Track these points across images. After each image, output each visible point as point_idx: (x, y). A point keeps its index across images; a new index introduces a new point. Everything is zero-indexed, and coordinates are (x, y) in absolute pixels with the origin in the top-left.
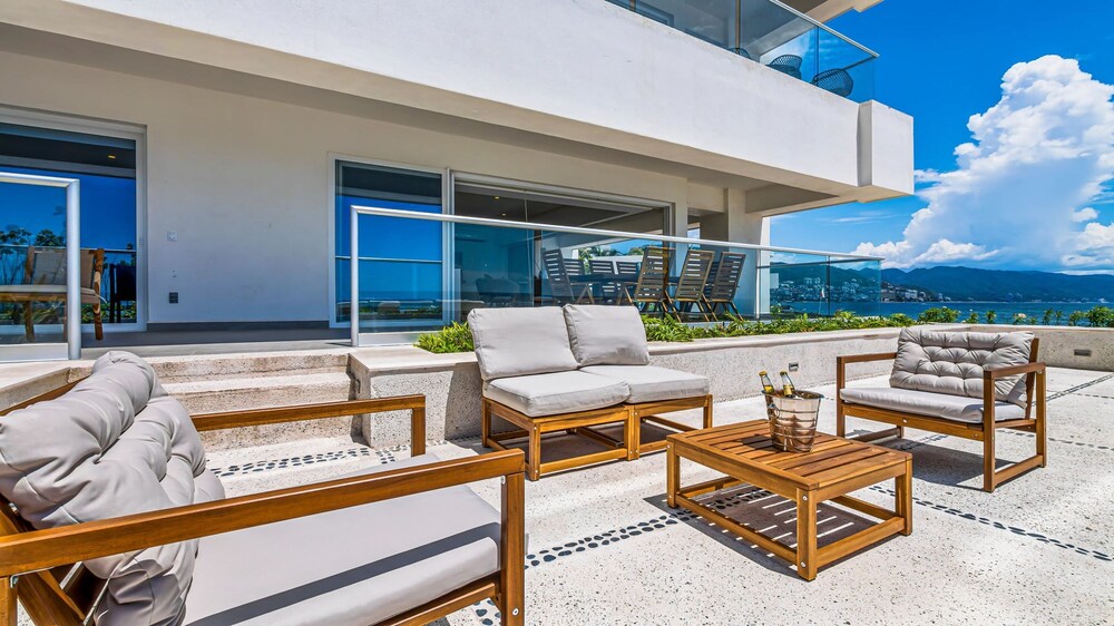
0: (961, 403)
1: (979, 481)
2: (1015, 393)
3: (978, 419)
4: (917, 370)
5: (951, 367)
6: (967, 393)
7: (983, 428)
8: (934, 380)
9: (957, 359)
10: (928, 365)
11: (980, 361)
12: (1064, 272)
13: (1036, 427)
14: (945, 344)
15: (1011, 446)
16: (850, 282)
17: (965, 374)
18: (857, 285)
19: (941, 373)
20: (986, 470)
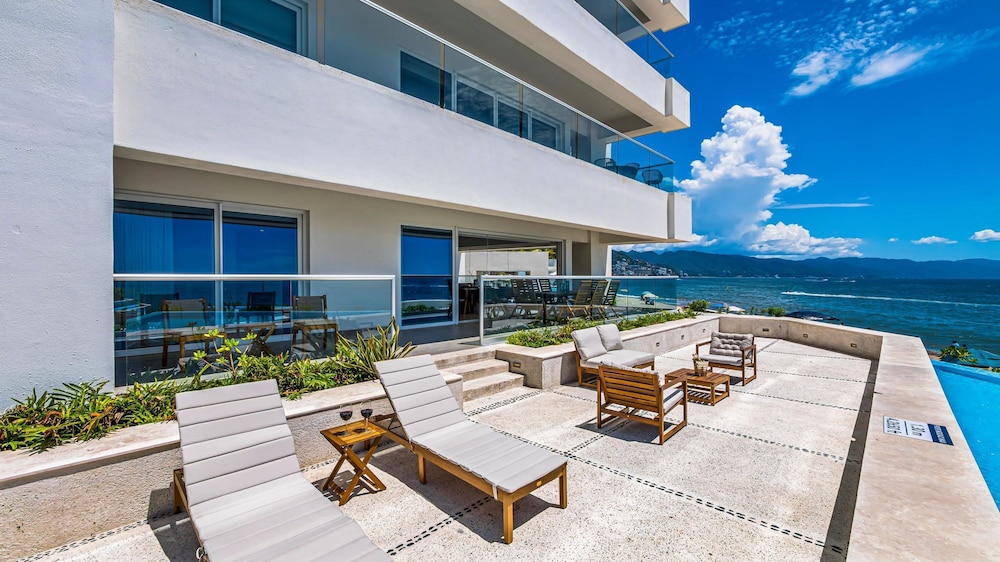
0: (736, 359)
1: (741, 383)
2: (748, 355)
3: (740, 365)
4: (719, 348)
5: (729, 346)
6: (735, 355)
7: (742, 368)
8: (724, 351)
9: (731, 343)
10: (722, 346)
11: (738, 344)
12: (757, 257)
13: (754, 366)
14: (727, 338)
15: (749, 372)
16: (621, 260)
17: (734, 349)
18: (626, 264)
19: (726, 348)
20: (743, 380)
